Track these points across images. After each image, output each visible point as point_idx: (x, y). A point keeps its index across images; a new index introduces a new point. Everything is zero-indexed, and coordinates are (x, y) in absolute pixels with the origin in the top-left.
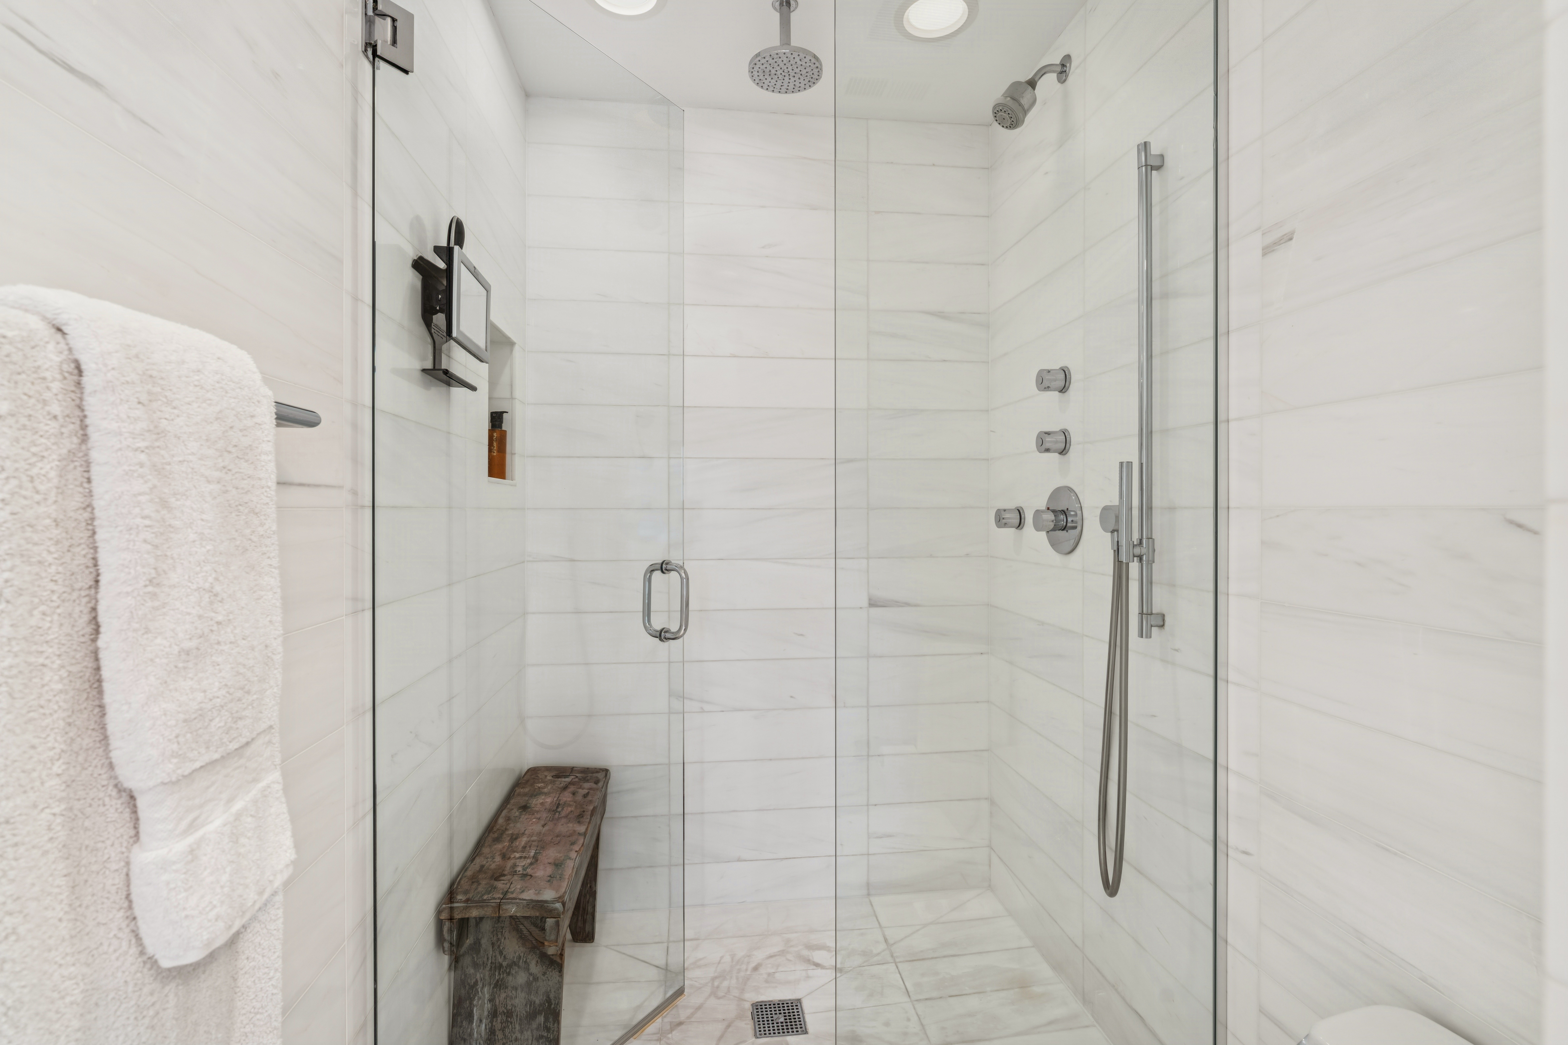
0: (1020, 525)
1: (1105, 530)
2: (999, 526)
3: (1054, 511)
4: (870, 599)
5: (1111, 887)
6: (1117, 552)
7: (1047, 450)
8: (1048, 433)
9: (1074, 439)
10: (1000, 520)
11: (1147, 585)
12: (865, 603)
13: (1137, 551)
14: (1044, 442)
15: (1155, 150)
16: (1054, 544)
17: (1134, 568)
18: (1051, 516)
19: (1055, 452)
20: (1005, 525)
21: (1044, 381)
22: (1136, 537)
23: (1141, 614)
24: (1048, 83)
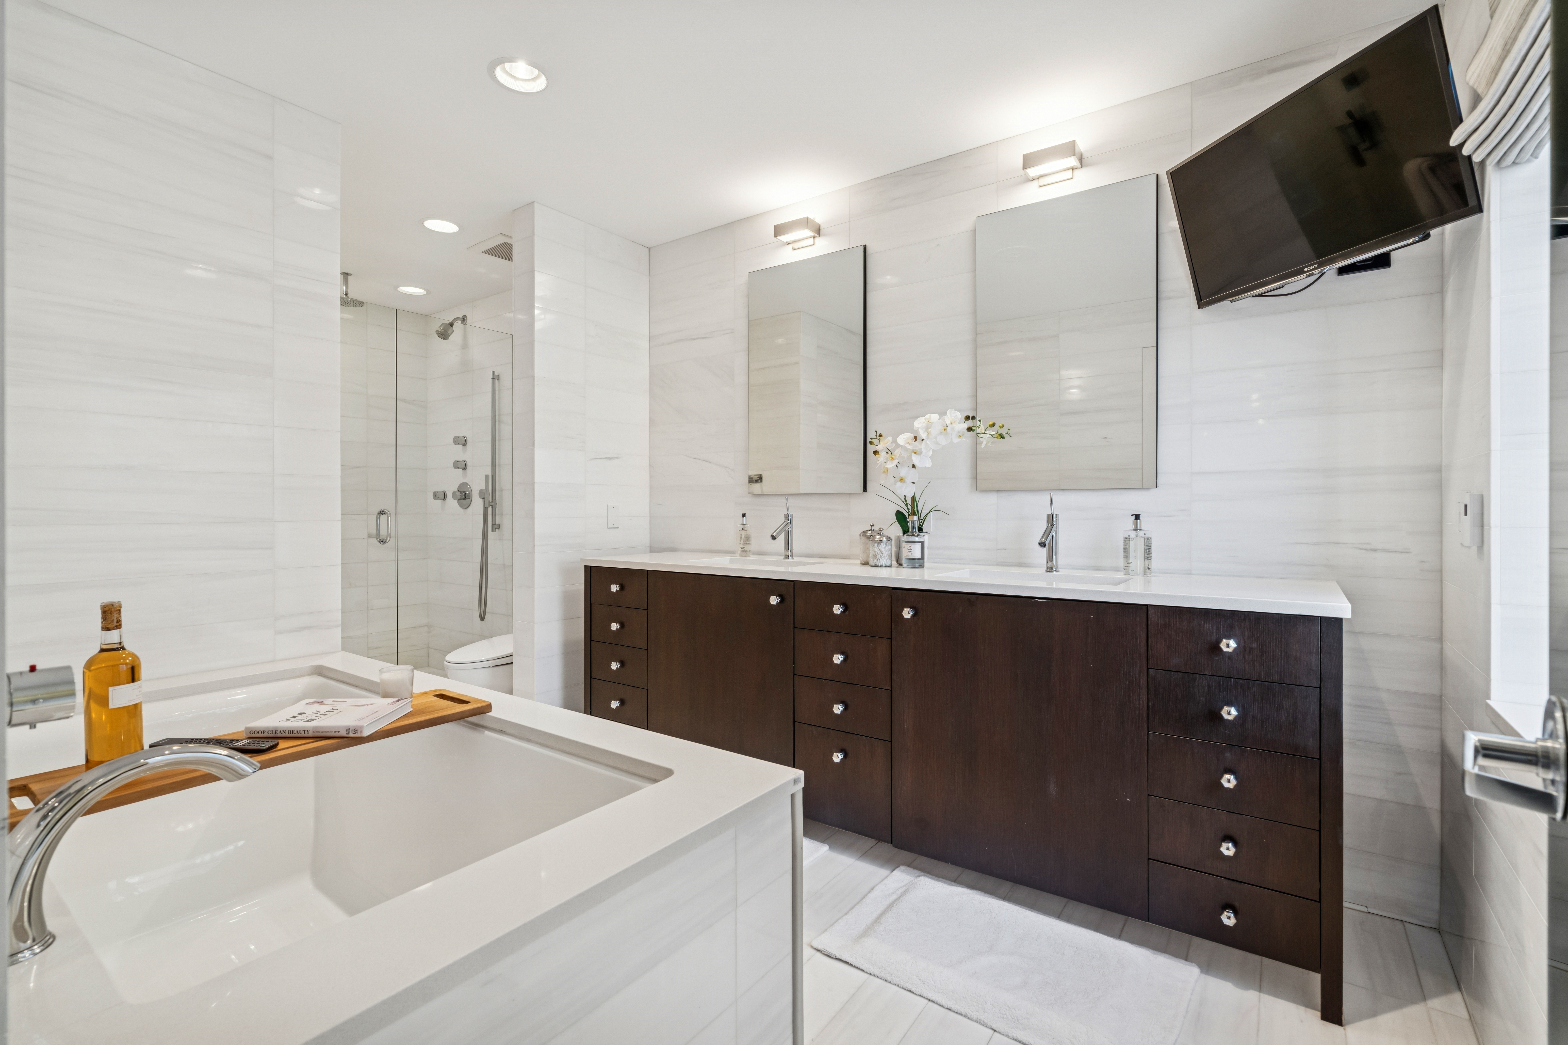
0: (445, 498)
1: (480, 497)
2: (435, 499)
3: (460, 492)
4: (368, 534)
5: (482, 619)
6: (484, 505)
7: (458, 468)
8: (459, 462)
9: (469, 464)
10: (435, 496)
11: (494, 515)
12: (366, 536)
13: (491, 504)
14: (456, 465)
15: (496, 374)
16: (461, 506)
17: (490, 509)
18: (459, 494)
19: (461, 469)
20: (438, 498)
21: (456, 441)
22: (491, 499)
23: (493, 524)
24: (458, 325)
